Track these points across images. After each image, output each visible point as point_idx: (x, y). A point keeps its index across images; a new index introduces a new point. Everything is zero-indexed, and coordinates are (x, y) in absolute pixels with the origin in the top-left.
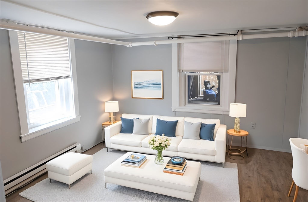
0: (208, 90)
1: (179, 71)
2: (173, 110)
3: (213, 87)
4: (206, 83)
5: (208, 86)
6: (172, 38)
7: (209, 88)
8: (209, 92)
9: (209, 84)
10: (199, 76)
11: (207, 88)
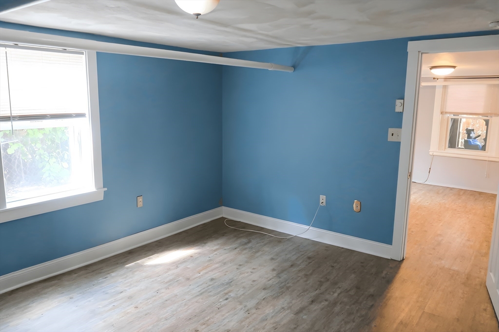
0: (471, 140)
1: (442, 113)
2: (431, 153)
3: (479, 136)
4: (469, 132)
5: (471, 135)
6: (438, 79)
7: (473, 138)
8: (472, 142)
9: (472, 132)
10: (461, 119)
11: (469, 137)
